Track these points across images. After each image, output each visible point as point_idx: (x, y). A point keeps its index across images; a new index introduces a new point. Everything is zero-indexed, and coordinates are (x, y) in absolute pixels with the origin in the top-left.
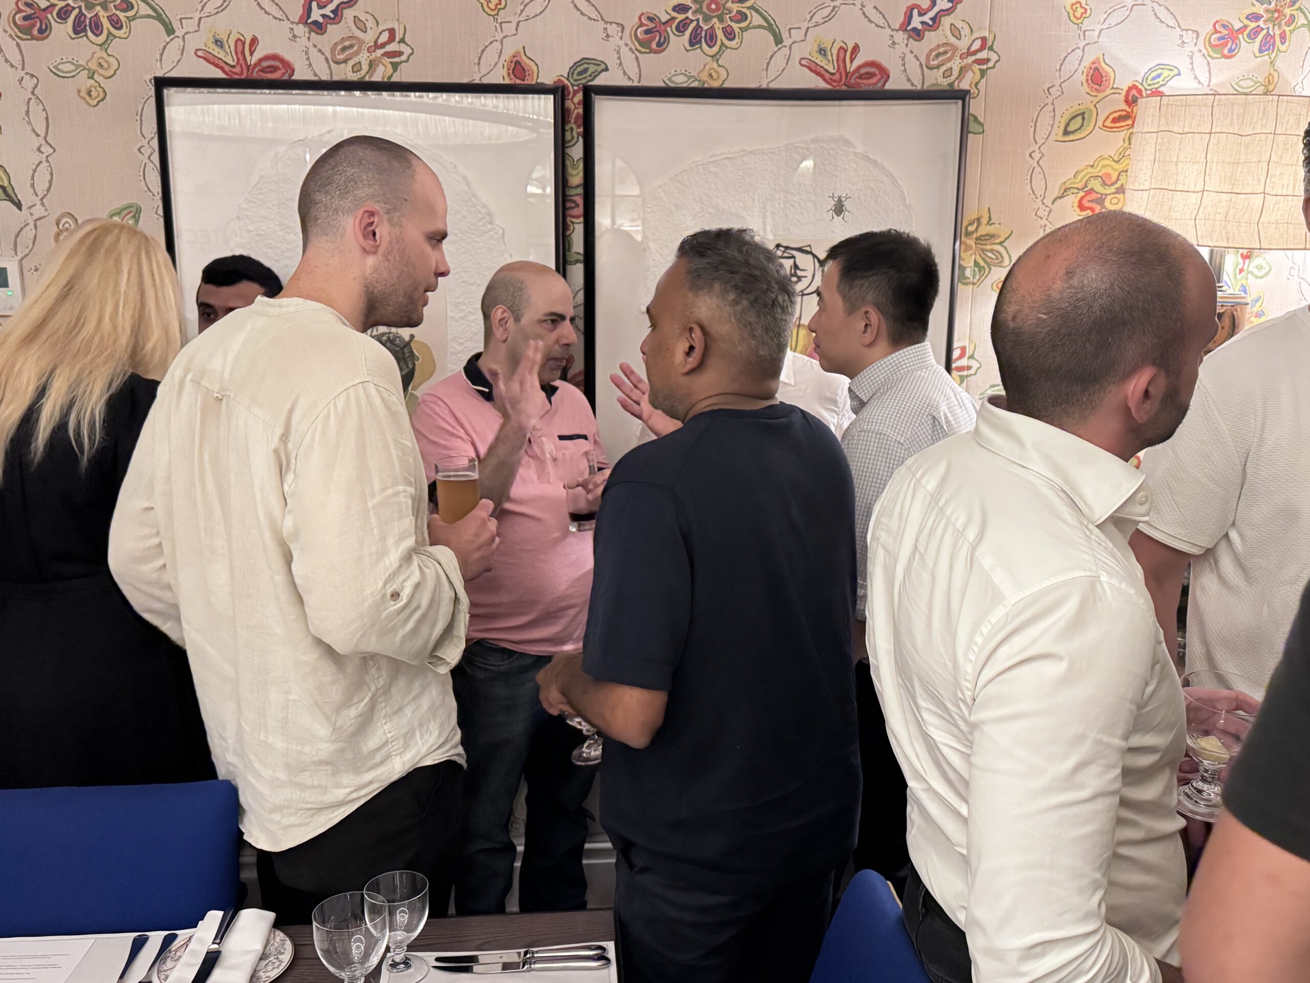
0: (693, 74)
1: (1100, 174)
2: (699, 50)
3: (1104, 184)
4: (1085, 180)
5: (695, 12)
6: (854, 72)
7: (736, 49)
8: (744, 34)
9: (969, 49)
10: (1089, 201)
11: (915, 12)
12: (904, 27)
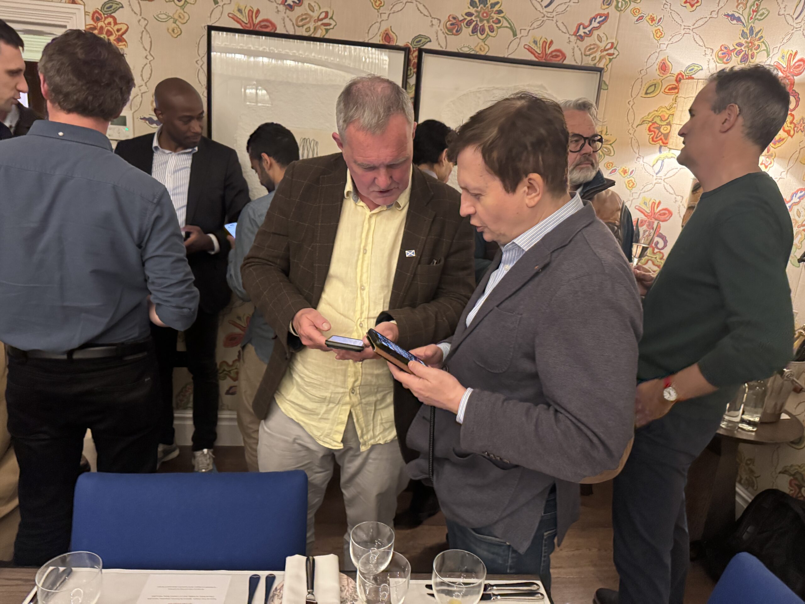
0: (472, 47)
1: (660, 115)
2: (476, 36)
3: (661, 120)
4: (653, 117)
5: (475, 17)
6: (550, 54)
7: (494, 37)
8: (499, 30)
9: (605, 47)
10: (654, 128)
11: (581, 27)
12: (575, 34)
